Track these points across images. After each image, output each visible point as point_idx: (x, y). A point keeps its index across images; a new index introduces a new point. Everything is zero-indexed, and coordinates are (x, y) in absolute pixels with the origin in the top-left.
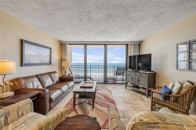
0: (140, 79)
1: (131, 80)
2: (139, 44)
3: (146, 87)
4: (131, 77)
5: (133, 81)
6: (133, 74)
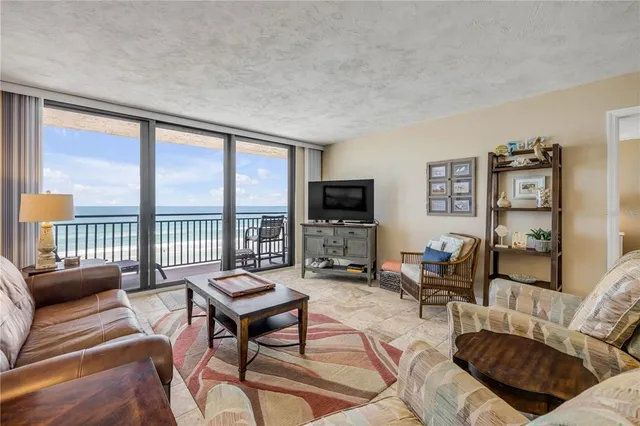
0: (350, 243)
1: (321, 250)
3: (368, 261)
4: (321, 241)
5: (330, 251)
6: (329, 232)
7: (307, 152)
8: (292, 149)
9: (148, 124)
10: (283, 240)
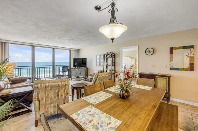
0: (81, 72)
1: (75, 74)
2: (78, 51)
3: (84, 76)
4: (75, 72)
5: (77, 74)
6: (77, 70)
7: (74, 51)
8: (70, 50)
9: (33, 47)
10: (68, 72)
